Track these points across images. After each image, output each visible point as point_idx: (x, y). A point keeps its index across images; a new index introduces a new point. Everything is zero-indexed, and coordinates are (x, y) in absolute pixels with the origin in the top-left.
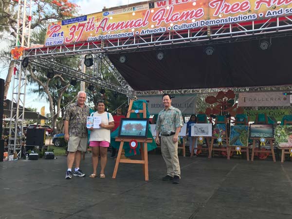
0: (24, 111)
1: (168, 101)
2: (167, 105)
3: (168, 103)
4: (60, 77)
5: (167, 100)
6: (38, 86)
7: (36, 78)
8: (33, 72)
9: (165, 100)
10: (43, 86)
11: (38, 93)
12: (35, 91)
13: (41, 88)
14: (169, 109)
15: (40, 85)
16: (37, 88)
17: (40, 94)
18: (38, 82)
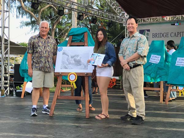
0: (9, 46)
1: (133, 26)
2: (132, 30)
3: (133, 28)
4: (52, 7)
5: (132, 24)
6: (30, 18)
7: (27, 10)
8: (24, 3)
9: (129, 24)
10: (35, 19)
11: (30, 27)
12: (27, 24)
13: (33, 20)
14: (133, 36)
15: (31, 17)
16: (29, 20)
17: (32, 26)
18: (30, 13)
